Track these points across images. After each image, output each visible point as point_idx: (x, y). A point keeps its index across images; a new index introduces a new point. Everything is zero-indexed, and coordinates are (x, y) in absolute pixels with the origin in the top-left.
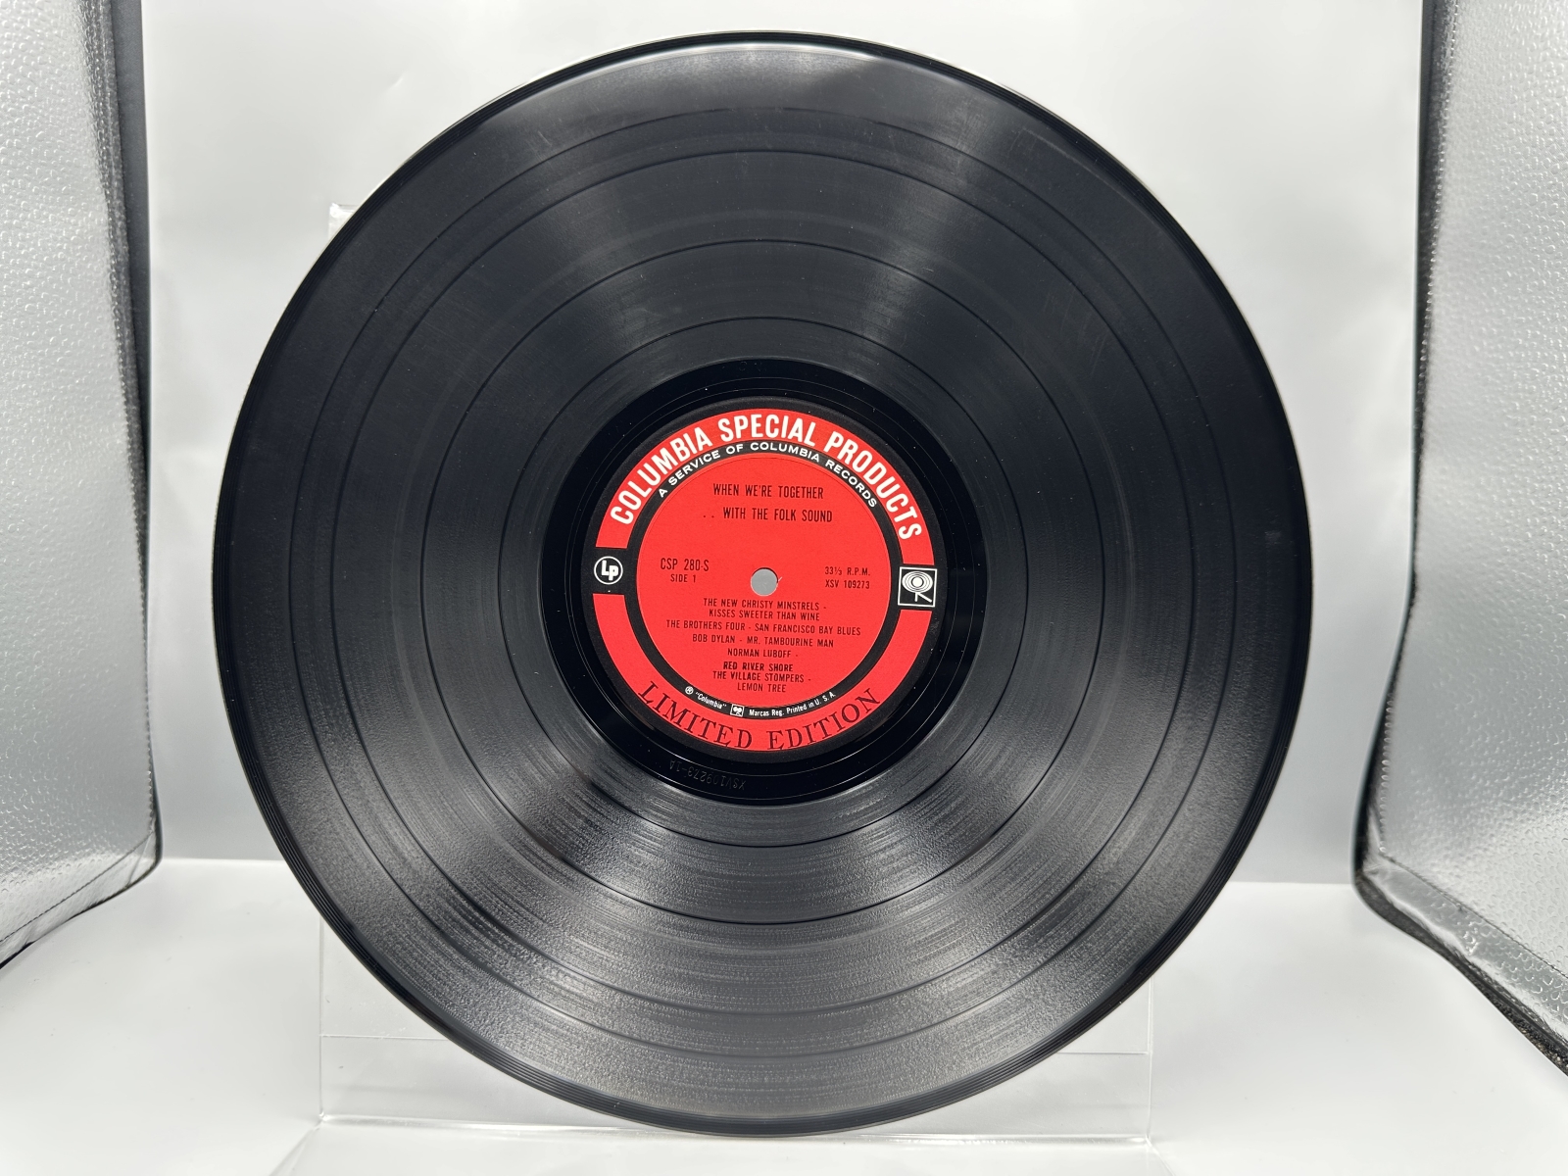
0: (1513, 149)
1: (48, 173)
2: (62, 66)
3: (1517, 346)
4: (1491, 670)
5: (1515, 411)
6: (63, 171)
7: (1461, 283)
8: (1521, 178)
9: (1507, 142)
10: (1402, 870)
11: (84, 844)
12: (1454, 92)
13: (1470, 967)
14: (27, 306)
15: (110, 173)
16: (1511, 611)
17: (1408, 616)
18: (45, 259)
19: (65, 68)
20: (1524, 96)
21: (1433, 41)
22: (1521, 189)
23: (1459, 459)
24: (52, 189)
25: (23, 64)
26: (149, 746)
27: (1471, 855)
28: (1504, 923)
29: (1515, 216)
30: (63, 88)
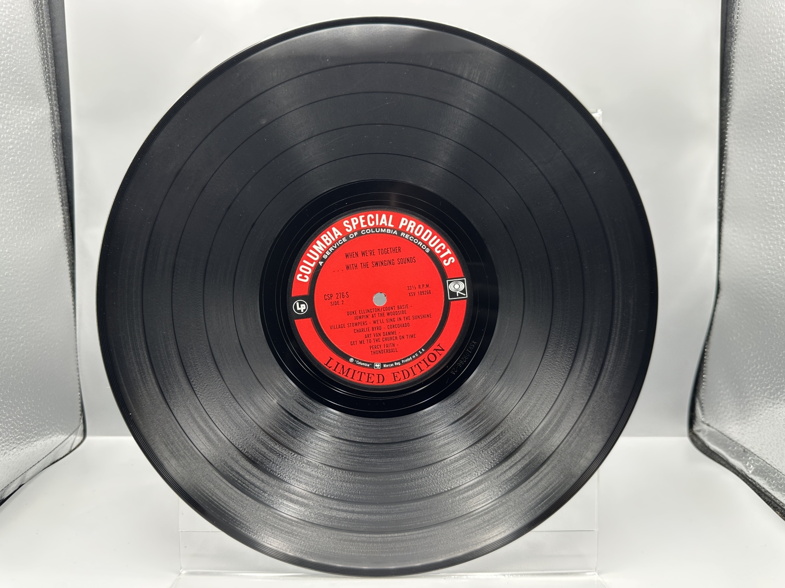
0: (770, 68)
1: (19, 89)
3: (773, 168)
4: (760, 332)
5: (772, 202)
6: (27, 88)
7: (743, 135)
8: (775, 83)
9: (768, 64)
10: (713, 430)
11: (48, 433)
12: (739, 38)
13: (750, 480)
14: (10, 159)
15: (51, 87)
17: (716, 303)
18: (19, 134)
19: (26, 34)
20: (777, 41)
21: (727, 11)
22: (775, 88)
23: (743, 225)
24: (22, 98)
25: (5, 33)
26: (79, 380)
28: (767, 458)
29: (772, 102)
30: (25, 45)
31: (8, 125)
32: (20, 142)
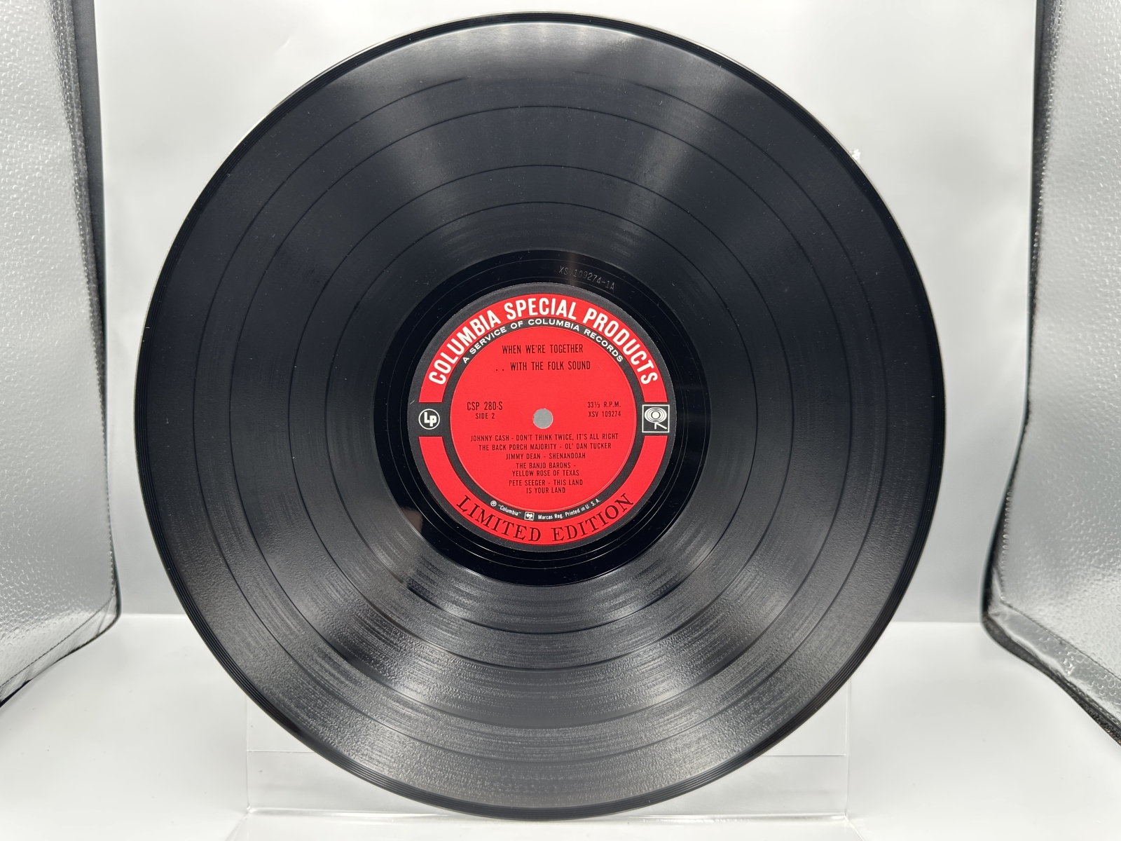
0: (1105, 94)
1: (28, 113)
2: (36, 32)
3: (1107, 238)
4: (1086, 472)
5: (1105, 286)
6: (38, 112)
7: (1065, 191)
8: (1112, 115)
9: (1101, 88)
10: (1017, 613)
11: (66, 607)
12: (1060, 51)
13: (1068, 684)
14: (14, 213)
15: (73, 112)
16: (1101, 430)
17: (1024, 432)
18: (27, 178)
19: (38, 34)
20: (1115, 55)
21: (1044, 12)
22: (1112, 123)
23: (1063, 319)
24: (31, 126)
25: (7, 32)
26: (110, 533)
27: (1069, 604)
28: (1093, 653)
29: (1107, 142)
30: (36, 49)
31: (11, 164)
32: (29, 190)
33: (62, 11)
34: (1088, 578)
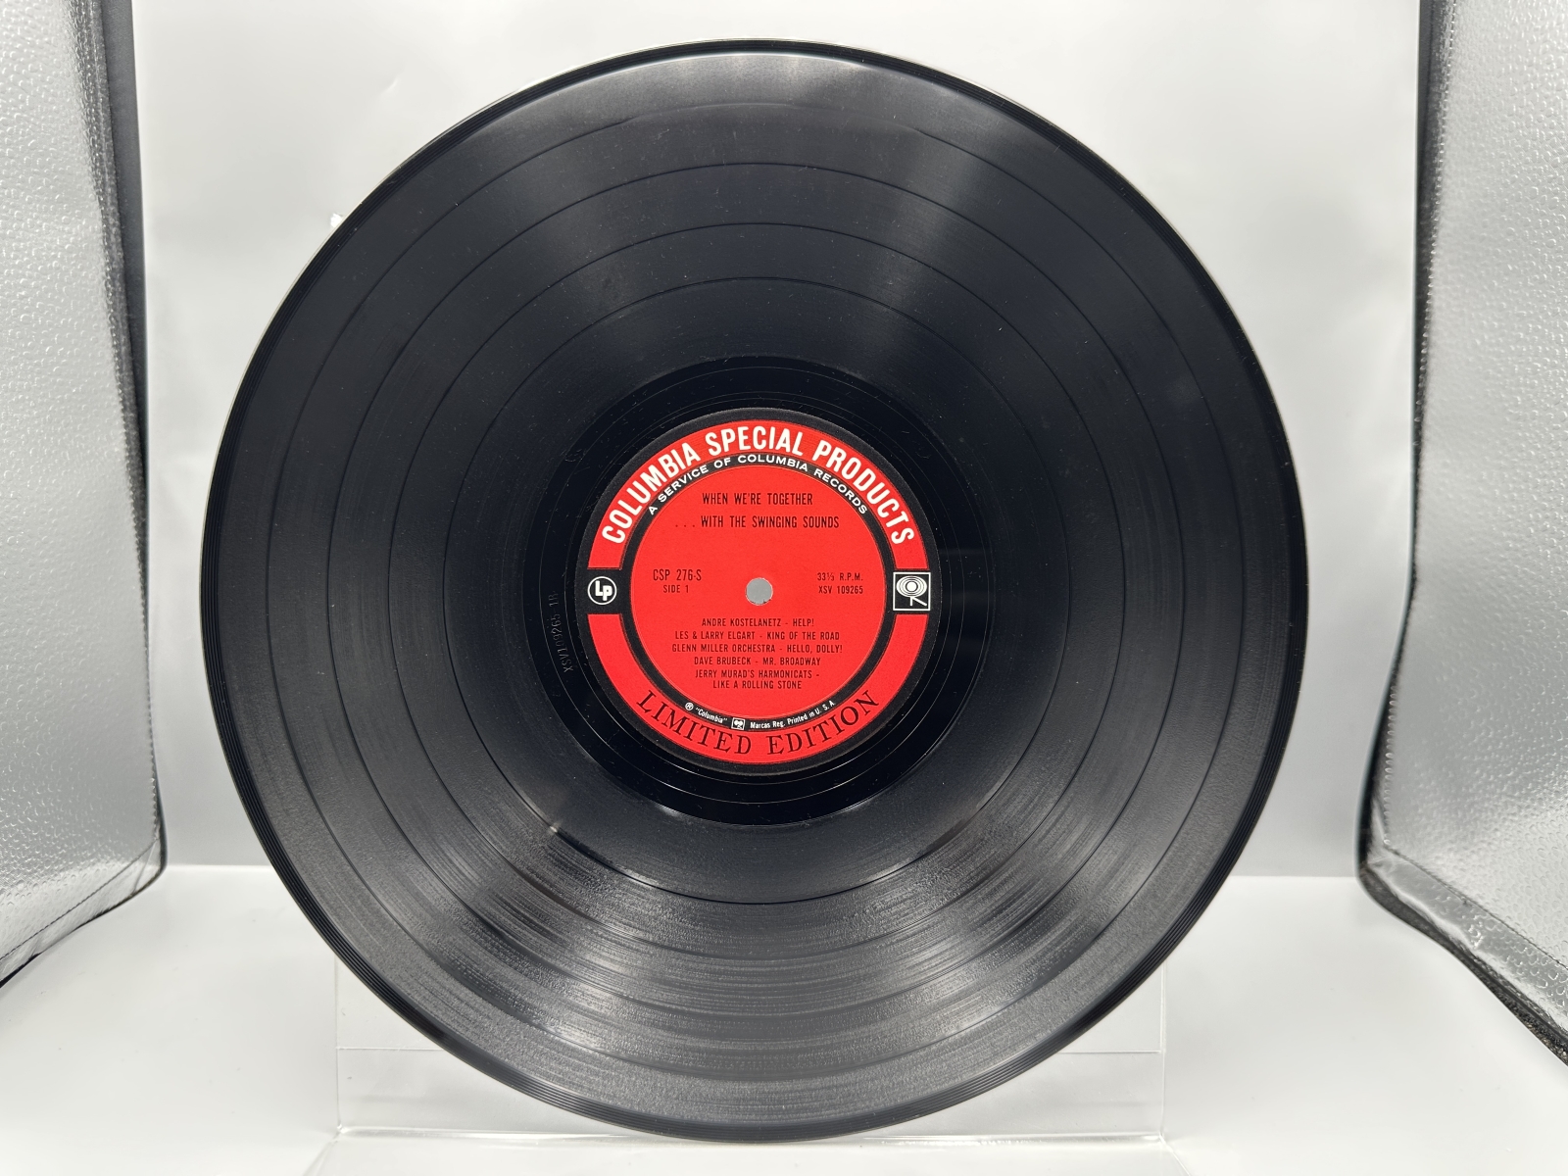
0: (1513, 142)
1: (42, 181)
2: (54, 73)
3: (1518, 340)
5: (1517, 406)
6: (56, 179)
7: (1462, 276)
9: (1507, 134)
11: (89, 855)
12: (1453, 83)
13: (1475, 960)
14: (22, 316)
15: (104, 179)
18: (40, 268)
19: (57, 76)
22: (1522, 182)
23: (1460, 453)
24: (46, 198)
25: (13, 72)
26: (152, 753)
27: (1475, 849)
28: (1509, 917)
29: (1516, 208)
30: (54, 95)
31: (18, 250)
32: (42, 285)
33: (89, 43)
34: (1500, 811)
